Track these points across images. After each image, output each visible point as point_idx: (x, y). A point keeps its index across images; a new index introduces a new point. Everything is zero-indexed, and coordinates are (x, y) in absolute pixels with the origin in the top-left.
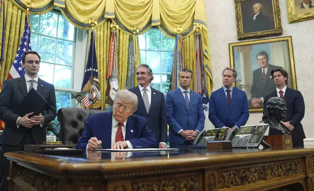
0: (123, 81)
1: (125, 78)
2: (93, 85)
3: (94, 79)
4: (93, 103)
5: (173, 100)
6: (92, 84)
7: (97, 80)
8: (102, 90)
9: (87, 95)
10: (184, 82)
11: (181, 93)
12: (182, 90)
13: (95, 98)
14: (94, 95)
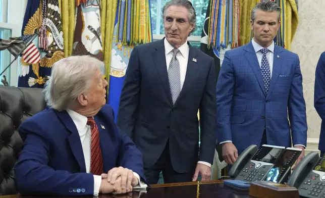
0: (109, 11)
1: (115, 5)
2: (48, 20)
3: (50, 6)
4: (47, 56)
5: (233, 68)
6: (45, 16)
7: (56, 8)
8: (66, 28)
9: (35, 41)
10: (263, 33)
11: (253, 53)
12: (257, 47)
13: (52, 46)
14: (50, 40)
